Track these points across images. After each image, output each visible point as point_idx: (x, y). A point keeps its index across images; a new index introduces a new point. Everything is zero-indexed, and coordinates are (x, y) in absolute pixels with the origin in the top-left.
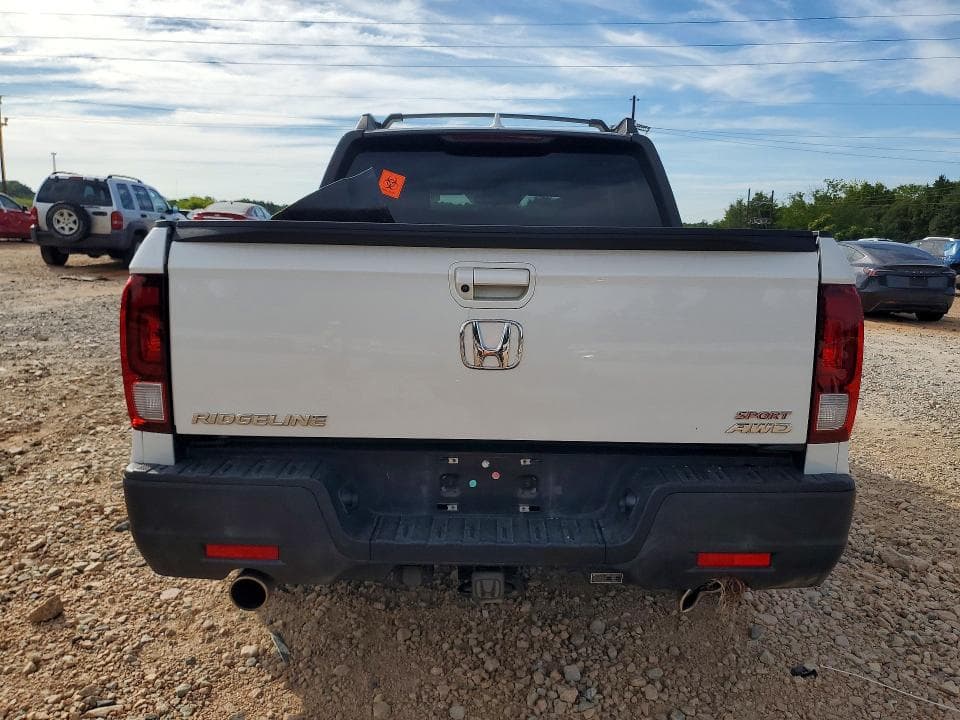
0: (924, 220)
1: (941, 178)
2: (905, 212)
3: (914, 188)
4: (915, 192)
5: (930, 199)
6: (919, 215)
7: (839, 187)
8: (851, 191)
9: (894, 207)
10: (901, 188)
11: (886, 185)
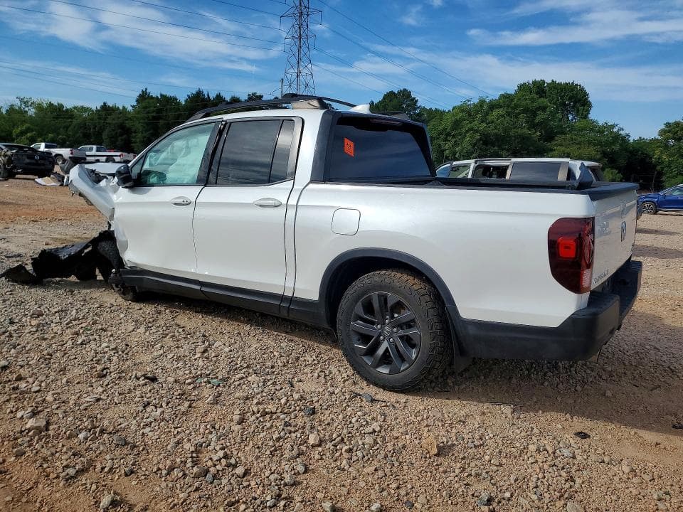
0: (98, 132)
1: (105, 103)
2: (83, 126)
3: (84, 109)
4: (85, 112)
5: (100, 118)
6: (95, 128)
7: (30, 103)
8: (39, 107)
9: (75, 122)
10: (75, 108)
11: (65, 104)
